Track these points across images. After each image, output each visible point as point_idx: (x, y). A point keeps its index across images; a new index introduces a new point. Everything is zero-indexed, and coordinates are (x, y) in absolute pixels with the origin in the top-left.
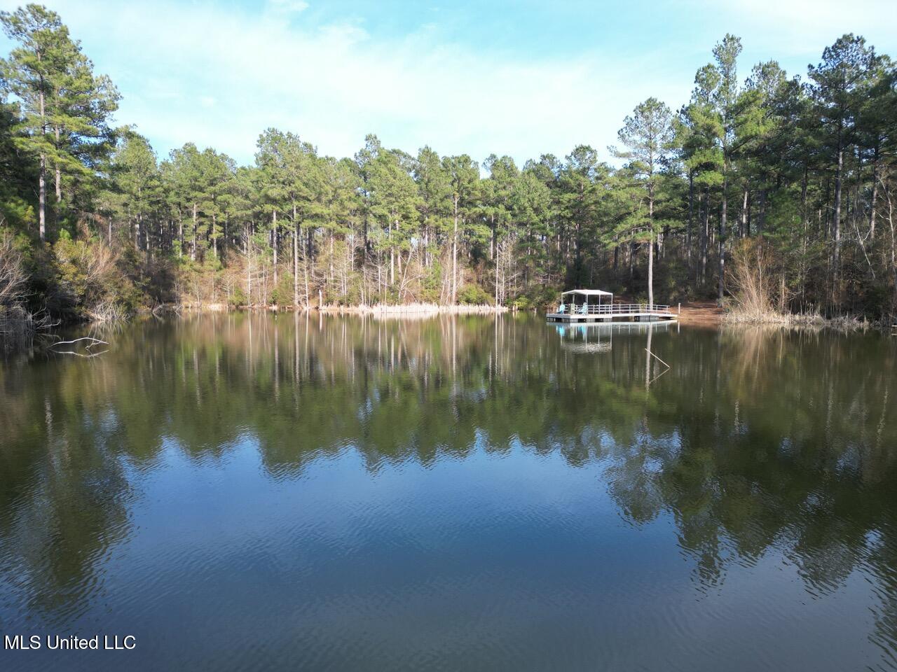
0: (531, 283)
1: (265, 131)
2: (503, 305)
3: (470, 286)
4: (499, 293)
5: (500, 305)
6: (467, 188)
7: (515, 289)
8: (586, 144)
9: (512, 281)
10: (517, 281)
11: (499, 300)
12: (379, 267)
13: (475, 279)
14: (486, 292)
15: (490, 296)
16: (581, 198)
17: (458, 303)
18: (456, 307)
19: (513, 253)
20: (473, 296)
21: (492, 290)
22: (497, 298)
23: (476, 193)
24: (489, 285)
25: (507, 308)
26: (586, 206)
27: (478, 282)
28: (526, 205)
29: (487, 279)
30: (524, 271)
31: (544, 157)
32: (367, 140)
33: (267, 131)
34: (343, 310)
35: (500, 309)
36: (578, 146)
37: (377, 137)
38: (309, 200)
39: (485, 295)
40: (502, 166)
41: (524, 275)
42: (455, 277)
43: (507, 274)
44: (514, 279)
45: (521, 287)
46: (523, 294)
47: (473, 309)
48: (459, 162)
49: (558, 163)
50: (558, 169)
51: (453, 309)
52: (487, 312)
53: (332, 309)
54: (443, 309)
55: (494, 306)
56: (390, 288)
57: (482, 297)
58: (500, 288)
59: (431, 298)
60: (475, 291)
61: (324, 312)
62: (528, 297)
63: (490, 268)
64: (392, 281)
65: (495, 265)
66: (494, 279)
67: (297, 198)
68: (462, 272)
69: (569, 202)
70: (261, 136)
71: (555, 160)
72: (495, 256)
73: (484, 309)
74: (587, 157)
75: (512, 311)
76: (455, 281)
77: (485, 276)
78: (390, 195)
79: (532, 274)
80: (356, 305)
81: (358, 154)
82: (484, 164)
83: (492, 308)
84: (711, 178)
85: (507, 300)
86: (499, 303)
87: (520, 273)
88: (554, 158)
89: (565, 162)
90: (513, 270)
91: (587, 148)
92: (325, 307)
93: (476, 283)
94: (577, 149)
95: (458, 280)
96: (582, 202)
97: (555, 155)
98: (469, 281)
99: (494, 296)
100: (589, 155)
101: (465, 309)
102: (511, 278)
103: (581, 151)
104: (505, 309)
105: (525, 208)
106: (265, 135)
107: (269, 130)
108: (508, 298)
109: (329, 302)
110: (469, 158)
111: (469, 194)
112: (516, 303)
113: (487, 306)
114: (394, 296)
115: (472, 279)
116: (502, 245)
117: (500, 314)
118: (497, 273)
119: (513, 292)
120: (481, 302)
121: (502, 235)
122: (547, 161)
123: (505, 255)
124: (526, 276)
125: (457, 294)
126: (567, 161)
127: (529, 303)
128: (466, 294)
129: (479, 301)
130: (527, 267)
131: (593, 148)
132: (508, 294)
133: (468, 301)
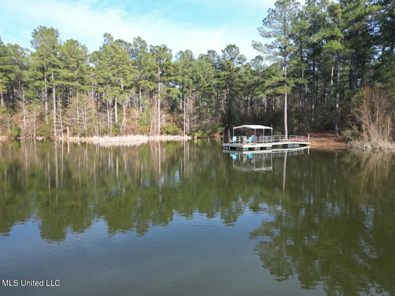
0: (204, 122)
1: (38, 28)
2: (189, 135)
3: (169, 124)
4: (186, 128)
5: (186, 135)
6: (165, 64)
7: (195, 125)
8: (232, 44)
9: (193, 121)
10: (196, 121)
11: (186, 132)
12: (108, 111)
13: (172, 120)
14: (178, 127)
15: (180, 130)
16: (231, 74)
17: (161, 134)
18: (160, 136)
19: (194, 105)
20: (170, 130)
21: (182, 127)
22: (185, 131)
23: (171, 67)
24: (180, 123)
25: (191, 137)
26: (234, 79)
27: (174, 122)
28: (201, 76)
29: (179, 120)
30: (200, 115)
31: (209, 52)
32: (105, 36)
33: (39, 28)
34: (84, 139)
35: (187, 138)
36: (228, 45)
37: (111, 35)
38: (60, 68)
39: (177, 129)
40: (186, 56)
41: (200, 117)
42: (159, 119)
43: (190, 117)
44: (194, 120)
45: (199, 125)
46: (200, 128)
47: (170, 138)
48: (160, 49)
49: (217, 55)
50: (217, 59)
51: (158, 138)
52: (179, 140)
53: (77, 139)
54: (152, 138)
55: (183, 136)
56: (115, 125)
57: (176, 130)
58: (186, 125)
59: (143, 131)
60: (172, 127)
61: (71, 141)
62: (203, 130)
63: (180, 113)
64: (116, 121)
65: (184, 112)
66: (183, 120)
67: (54, 66)
68: (164, 116)
69: (224, 76)
70: (35, 30)
71: (215, 53)
72: (183, 107)
73: (177, 138)
74: (234, 51)
75: (194, 139)
76: (159, 121)
77: (178, 118)
78: (114, 63)
79: (205, 117)
80: (92, 136)
81: (101, 48)
82: (176, 56)
83: (182, 137)
84: (335, 45)
85: (190, 132)
86: (186, 134)
87: (197, 117)
88: (215, 52)
89: (220, 54)
90: (194, 115)
91: (233, 46)
92: (71, 138)
93: (172, 122)
94: (228, 47)
95: (161, 120)
96: (231, 77)
97: (215, 50)
98: (168, 121)
99: (183, 130)
100: (234, 50)
101: (166, 138)
102: (192, 119)
103: (230, 48)
104: (190, 138)
105: (200, 78)
106: (38, 30)
107: (40, 27)
108: (191, 131)
109: (74, 134)
110: (166, 46)
111: (167, 68)
112: (196, 134)
113: (179, 136)
114: (117, 131)
115: (170, 120)
116: (187, 100)
117: (186, 140)
118: (185, 116)
119: (194, 127)
120: (175, 133)
121: (187, 93)
122: (211, 54)
123: (189, 106)
124: (201, 118)
125: (161, 129)
126: (222, 53)
127: (203, 134)
128: (166, 129)
129: (174, 133)
130: (202, 113)
131: (237, 46)
132: (191, 129)
133: (168, 133)
